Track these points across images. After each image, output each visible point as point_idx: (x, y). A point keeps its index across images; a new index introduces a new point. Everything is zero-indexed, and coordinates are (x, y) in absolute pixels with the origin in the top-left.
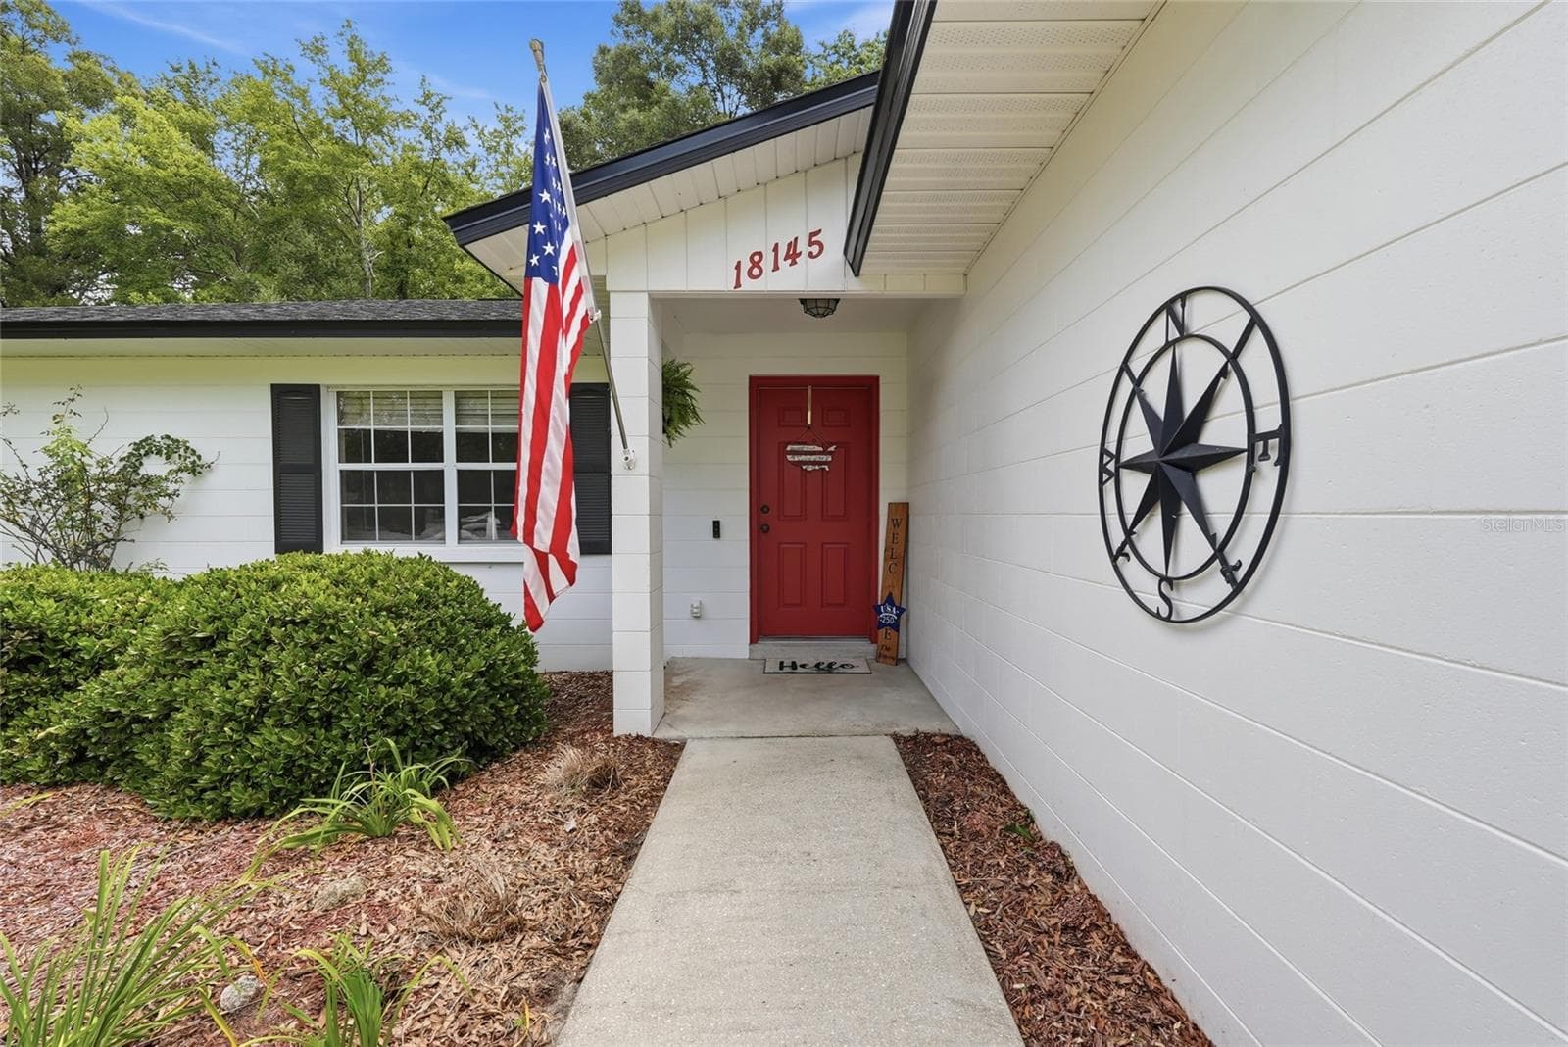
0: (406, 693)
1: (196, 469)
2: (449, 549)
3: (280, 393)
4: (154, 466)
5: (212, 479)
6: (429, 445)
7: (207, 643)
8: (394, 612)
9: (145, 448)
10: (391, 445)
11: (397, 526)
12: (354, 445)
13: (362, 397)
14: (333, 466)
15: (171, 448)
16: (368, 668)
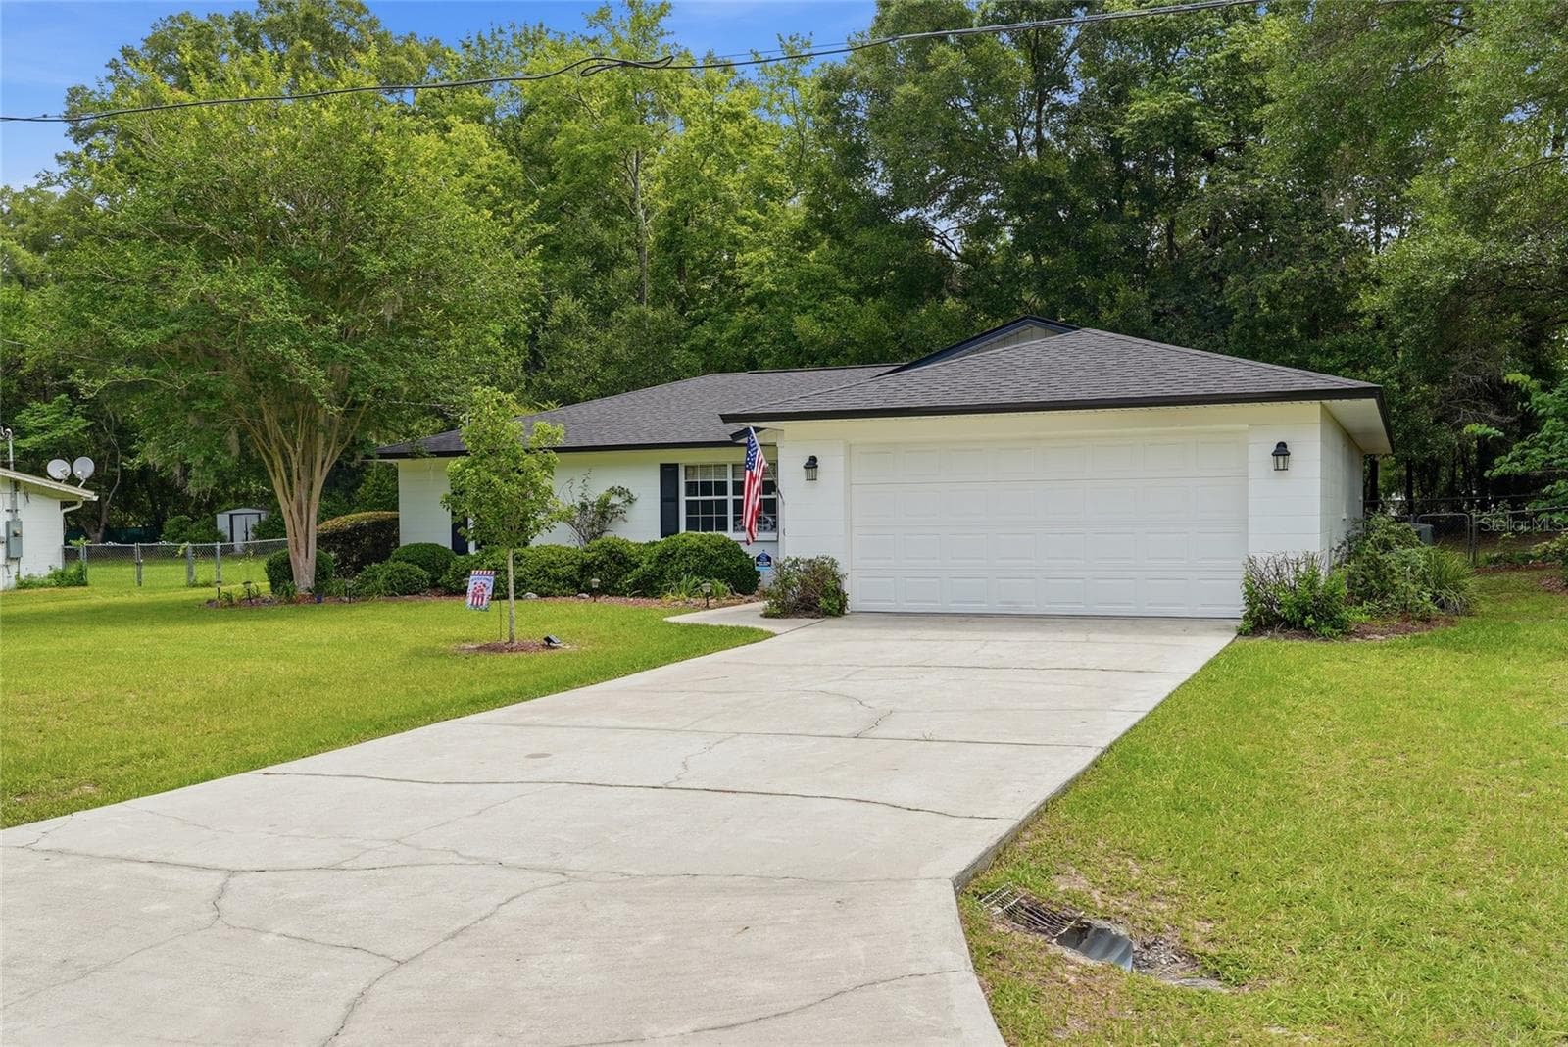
0: (720, 568)
1: (631, 501)
2: (730, 535)
3: (663, 467)
4: (615, 500)
5: (636, 505)
6: (721, 488)
7: (671, 556)
8: (716, 548)
9: (612, 491)
10: (706, 488)
11: (707, 527)
12: (691, 488)
13: (694, 467)
14: (683, 498)
15: (621, 492)
16: (710, 562)
